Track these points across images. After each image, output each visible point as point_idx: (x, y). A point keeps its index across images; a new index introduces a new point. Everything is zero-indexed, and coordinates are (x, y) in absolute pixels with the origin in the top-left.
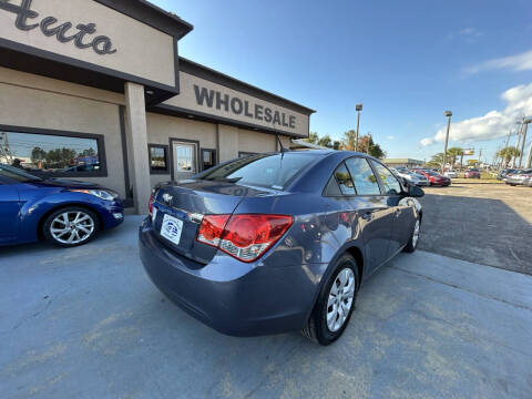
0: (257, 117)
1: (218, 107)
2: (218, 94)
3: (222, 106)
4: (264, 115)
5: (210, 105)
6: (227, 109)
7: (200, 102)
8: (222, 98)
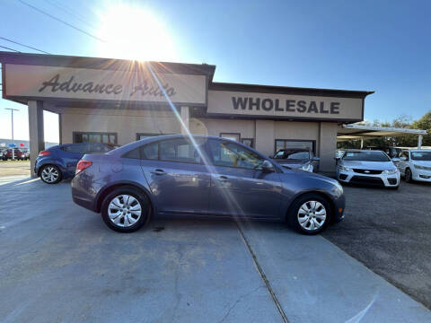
0: (288, 110)
1: (251, 108)
2: (251, 99)
3: (254, 107)
4: (296, 107)
5: (244, 108)
6: (258, 108)
7: (236, 107)
8: (254, 101)
